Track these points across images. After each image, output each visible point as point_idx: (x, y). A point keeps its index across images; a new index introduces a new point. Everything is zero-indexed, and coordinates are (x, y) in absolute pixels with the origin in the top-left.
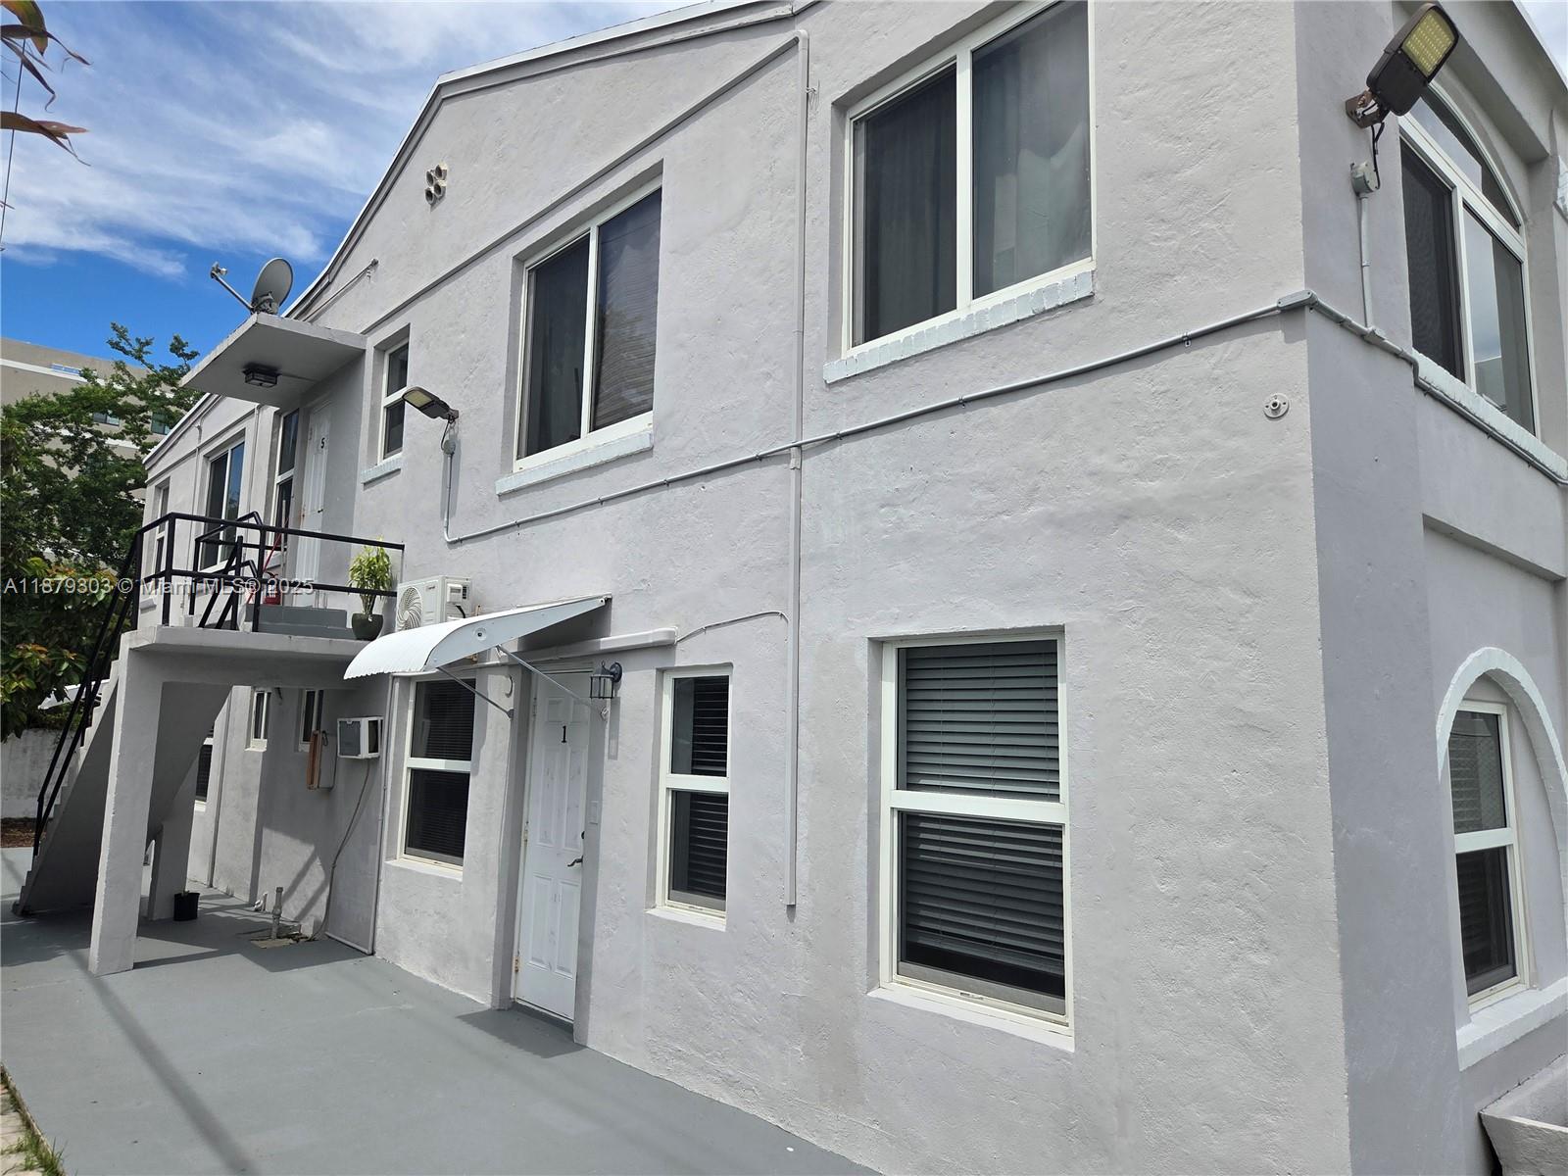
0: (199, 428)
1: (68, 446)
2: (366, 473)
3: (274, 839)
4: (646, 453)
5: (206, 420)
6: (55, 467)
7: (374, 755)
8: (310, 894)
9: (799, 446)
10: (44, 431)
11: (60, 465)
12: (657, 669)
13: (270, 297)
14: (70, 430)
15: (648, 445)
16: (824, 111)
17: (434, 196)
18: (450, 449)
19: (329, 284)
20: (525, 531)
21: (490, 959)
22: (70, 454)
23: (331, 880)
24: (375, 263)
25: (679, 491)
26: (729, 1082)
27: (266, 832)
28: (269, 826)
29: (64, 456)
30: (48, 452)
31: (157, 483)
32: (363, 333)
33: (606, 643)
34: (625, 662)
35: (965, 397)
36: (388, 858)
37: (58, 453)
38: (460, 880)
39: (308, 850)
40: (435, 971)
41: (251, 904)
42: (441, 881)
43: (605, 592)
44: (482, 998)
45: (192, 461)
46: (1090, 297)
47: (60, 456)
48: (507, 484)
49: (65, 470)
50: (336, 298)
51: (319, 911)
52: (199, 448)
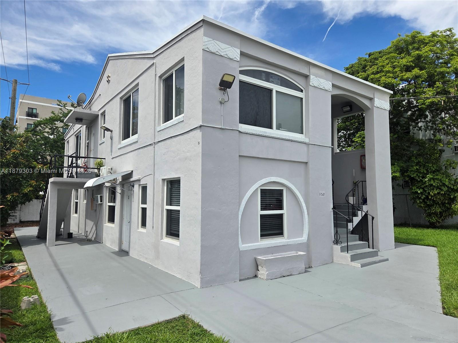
0: (73, 129)
1: (50, 130)
2: (100, 142)
3: (88, 221)
4: (137, 142)
5: (75, 127)
6: (48, 136)
7: (101, 203)
8: (93, 232)
9: (154, 143)
10: (44, 127)
11: (49, 135)
12: (139, 185)
13: (81, 102)
14: (50, 126)
15: (137, 141)
16: (157, 78)
17: (108, 81)
18: (111, 138)
19: (93, 98)
20: (122, 156)
21: (118, 242)
22: (51, 132)
23: (96, 229)
24: (100, 95)
25: (141, 150)
26: (146, 259)
27: (86, 220)
28: (87, 219)
29: (49, 133)
30: (45, 132)
31: (67, 141)
32: (98, 111)
33: (132, 180)
34: (135, 183)
35: (171, 136)
36: (104, 224)
37: (48, 132)
38: (114, 227)
39: (93, 223)
40: (111, 245)
41: (84, 235)
42: (112, 227)
43: (132, 170)
44: (117, 249)
45: (72, 136)
46: (183, 121)
47: (48, 133)
48: (120, 146)
49: (50, 136)
50: (95, 101)
51: (95, 236)
52: (74, 133)
